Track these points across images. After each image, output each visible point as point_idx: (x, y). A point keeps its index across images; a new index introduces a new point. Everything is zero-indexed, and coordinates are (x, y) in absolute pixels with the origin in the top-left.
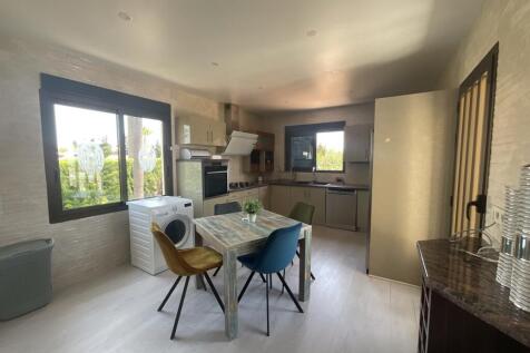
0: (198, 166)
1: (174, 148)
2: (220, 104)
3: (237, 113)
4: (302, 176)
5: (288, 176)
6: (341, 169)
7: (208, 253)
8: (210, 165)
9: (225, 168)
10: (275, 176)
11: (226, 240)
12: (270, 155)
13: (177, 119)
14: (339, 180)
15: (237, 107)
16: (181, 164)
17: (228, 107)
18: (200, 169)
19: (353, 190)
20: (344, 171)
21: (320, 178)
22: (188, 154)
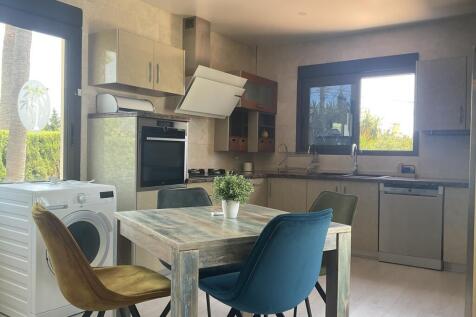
0: (130, 124)
1: (86, 92)
2: (174, 16)
3: (207, 35)
4: (330, 163)
5: (304, 162)
6: (409, 148)
7: (141, 275)
8: (153, 124)
9: (182, 134)
10: (276, 162)
11: (180, 236)
12: (269, 121)
13: (93, 38)
14: (405, 170)
15: (208, 24)
16: (98, 122)
17: (189, 23)
18: (133, 129)
19: (433, 186)
20: (415, 153)
21: (367, 166)
22: (111, 102)
